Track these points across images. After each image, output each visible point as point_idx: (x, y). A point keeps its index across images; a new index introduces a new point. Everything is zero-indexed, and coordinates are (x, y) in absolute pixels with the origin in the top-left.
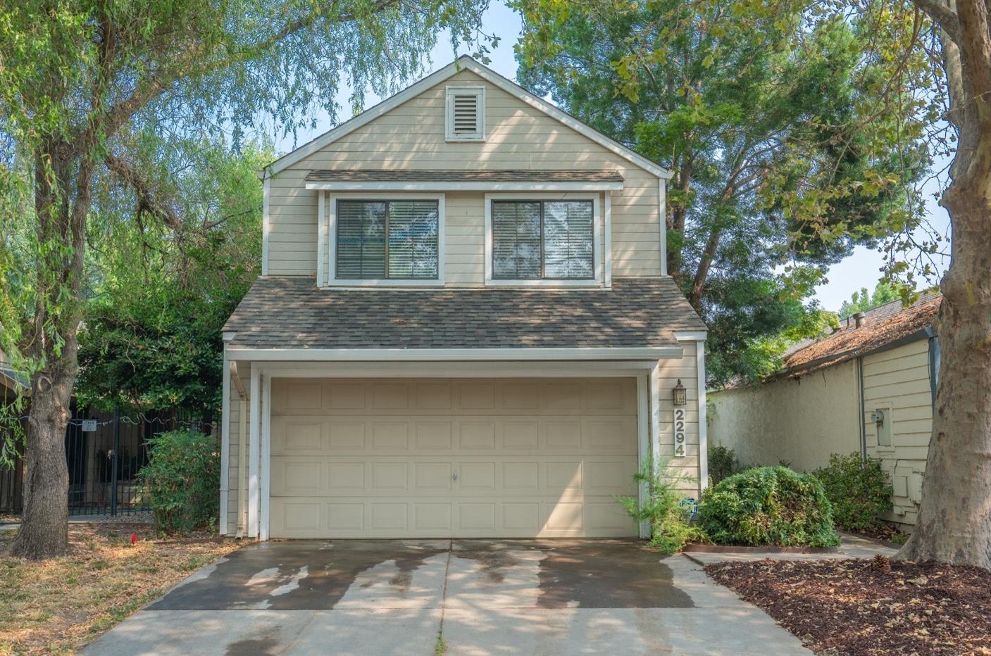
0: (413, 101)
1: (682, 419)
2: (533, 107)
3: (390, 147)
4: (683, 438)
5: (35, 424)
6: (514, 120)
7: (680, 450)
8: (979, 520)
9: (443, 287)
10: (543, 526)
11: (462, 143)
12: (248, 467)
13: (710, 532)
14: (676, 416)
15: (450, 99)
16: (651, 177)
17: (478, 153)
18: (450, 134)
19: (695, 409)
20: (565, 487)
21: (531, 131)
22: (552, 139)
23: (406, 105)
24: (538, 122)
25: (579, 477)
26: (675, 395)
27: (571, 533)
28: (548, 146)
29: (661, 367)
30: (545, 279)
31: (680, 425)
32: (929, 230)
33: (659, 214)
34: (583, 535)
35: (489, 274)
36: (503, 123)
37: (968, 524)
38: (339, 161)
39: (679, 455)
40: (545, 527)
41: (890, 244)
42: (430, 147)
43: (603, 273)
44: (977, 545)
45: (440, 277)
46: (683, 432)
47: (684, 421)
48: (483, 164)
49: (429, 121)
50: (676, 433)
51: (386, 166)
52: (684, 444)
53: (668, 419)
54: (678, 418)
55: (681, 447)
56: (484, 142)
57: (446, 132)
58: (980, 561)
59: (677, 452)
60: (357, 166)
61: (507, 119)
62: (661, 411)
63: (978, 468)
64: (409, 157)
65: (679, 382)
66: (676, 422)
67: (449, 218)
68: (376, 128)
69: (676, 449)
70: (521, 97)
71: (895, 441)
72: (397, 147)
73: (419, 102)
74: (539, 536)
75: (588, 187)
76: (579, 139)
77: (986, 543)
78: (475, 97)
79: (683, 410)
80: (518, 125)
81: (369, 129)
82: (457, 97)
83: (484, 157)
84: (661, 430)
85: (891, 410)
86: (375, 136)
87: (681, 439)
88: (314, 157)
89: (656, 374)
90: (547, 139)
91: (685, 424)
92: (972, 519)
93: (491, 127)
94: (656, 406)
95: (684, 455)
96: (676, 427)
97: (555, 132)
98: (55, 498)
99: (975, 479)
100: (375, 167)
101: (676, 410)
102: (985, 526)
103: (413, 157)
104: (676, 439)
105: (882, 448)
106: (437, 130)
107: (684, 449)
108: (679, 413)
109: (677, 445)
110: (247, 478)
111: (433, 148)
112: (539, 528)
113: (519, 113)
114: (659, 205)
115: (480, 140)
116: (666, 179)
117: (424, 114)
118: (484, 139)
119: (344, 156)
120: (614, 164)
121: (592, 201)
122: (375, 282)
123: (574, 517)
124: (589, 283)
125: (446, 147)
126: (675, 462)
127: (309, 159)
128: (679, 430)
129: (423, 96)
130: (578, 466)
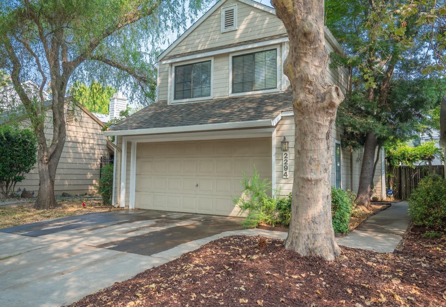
0: (209, 18)
2: (258, 9)
3: (201, 40)
4: (287, 168)
6: (250, 17)
7: (286, 175)
8: (303, 221)
9: (212, 99)
10: (232, 210)
11: (228, 32)
12: (121, 179)
14: (284, 156)
15: (223, 13)
17: (235, 35)
18: (223, 30)
19: (294, 152)
21: (257, 20)
22: (266, 22)
23: (207, 20)
24: (260, 15)
26: (283, 145)
28: (264, 26)
29: (278, 131)
30: (254, 90)
31: (286, 161)
35: (230, 91)
36: (246, 19)
37: (298, 224)
38: (183, 49)
39: (285, 177)
42: (215, 37)
43: (281, 85)
44: (301, 238)
45: (211, 95)
46: (287, 165)
47: (288, 159)
48: (237, 40)
49: (216, 25)
50: (284, 165)
51: (199, 49)
52: (288, 171)
53: (280, 158)
54: (285, 158)
55: (286, 173)
56: (237, 30)
57: (221, 29)
58: (299, 249)
59: (284, 175)
60: (189, 50)
61: (247, 17)
62: (277, 154)
63: (303, 187)
64: (208, 43)
65: (285, 138)
66: (284, 159)
67: (215, 68)
68: (196, 33)
69: (284, 174)
70: (252, 5)
72: (203, 40)
73: (212, 18)
74: (230, 215)
75: (272, 42)
77: (306, 237)
78: (233, 10)
79: (288, 153)
80: (252, 19)
81: (193, 34)
82: (226, 12)
83: (237, 37)
84: (276, 164)
86: (195, 36)
87: (286, 169)
88: (174, 50)
89: (274, 134)
90: (264, 23)
91: (288, 160)
92: (300, 220)
93: (240, 22)
94: (274, 151)
95: (288, 177)
96: (284, 162)
97: (268, 18)
99: (301, 194)
100: (195, 50)
101: (284, 153)
102: (307, 226)
103: (209, 43)
104: (284, 169)
106: (218, 29)
107: (288, 174)
108: (286, 155)
109: (284, 172)
110: (120, 184)
111: (217, 37)
112: (230, 211)
113: (252, 12)
115: (235, 29)
117: (214, 22)
118: (237, 28)
119: (184, 47)
121: (276, 49)
122: (187, 100)
124: (274, 90)
125: (222, 36)
126: (283, 181)
127: (173, 51)
128: (285, 164)
129: (213, 14)
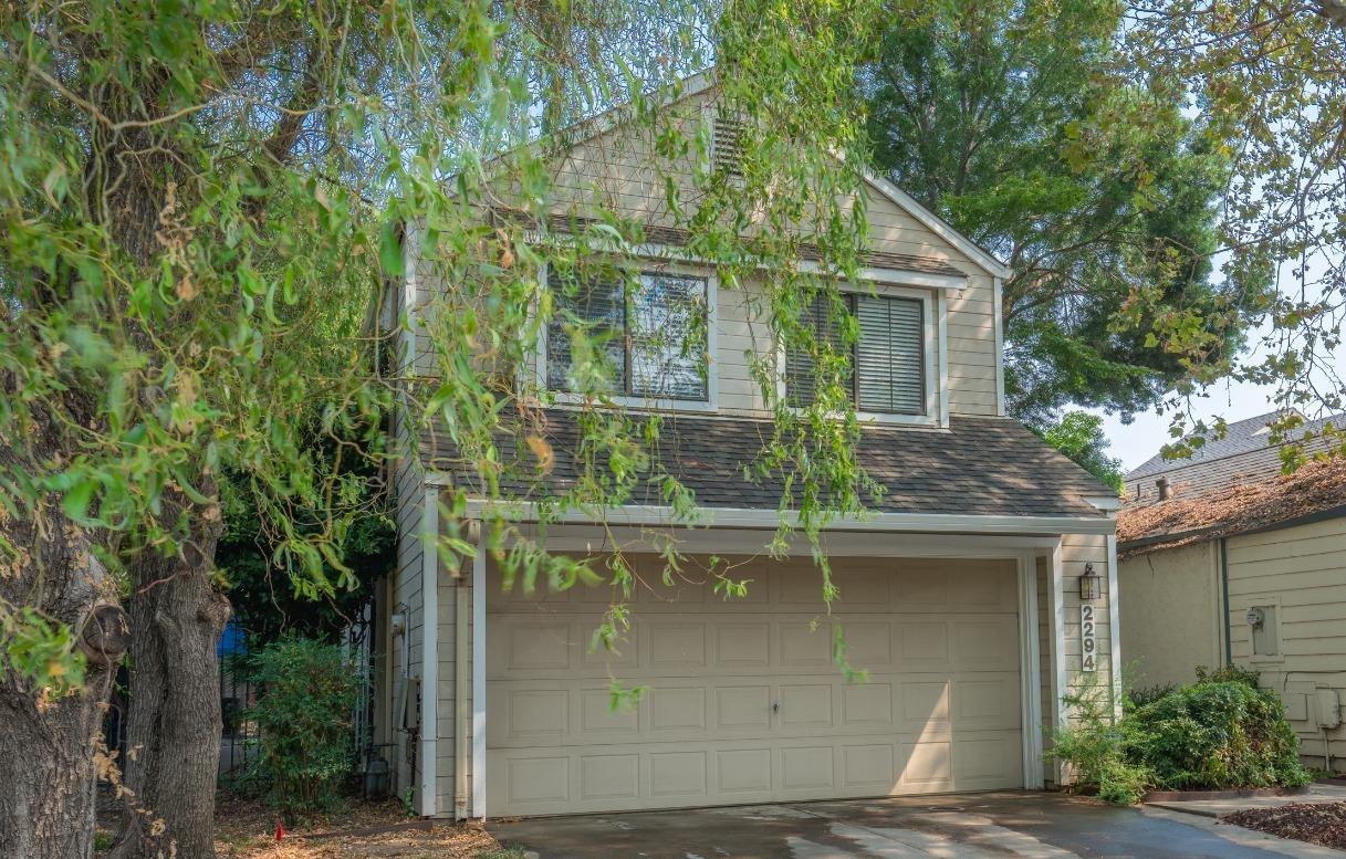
1: (1091, 619)
4: (1092, 647)
5: (171, 624)
7: (1089, 663)
9: (715, 415)
10: (898, 778)
12: (471, 700)
13: (1166, 773)
14: (1084, 615)
15: (707, 123)
16: (982, 273)
19: (1105, 605)
20: (927, 719)
25: (943, 704)
26: (1083, 584)
27: (933, 786)
28: (846, 212)
29: (1064, 546)
30: (860, 410)
31: (1088, 628)
32: (1334, 379)
33: (994, 328)
34: (952, 788)
35: (782, 397)
39: (1087, 669)
40: (902, 778)
41: (1284, 393)
43: (938, 407)
45: (711, 398)
46: (1093, 638)
47: (1093, 622)
50: (1084, 638)
52: (1093, 654)
53: (1074, 619)
54: (1086, 618)
55: (1090, 658)
59: (1086, 665)
60: (563, 210)
62: (1066, 607)
64: (645, 205)
65: (1088, 567)
66: (1084, 623)
67: (724, 310)
68: (592, 152)
69: (1084, 661)
71: (1284, 648)
74: (894, 793)
75: (918, 280)
76: (889, 208)
78: (741, 124)
79: (1091, 607)
81: (581, 153)
82: (716, 121)
84: (1066, 634)
85: (1278, 608)
87: (1090, 648)
89: (1058, 556)
91: (1094, 626)
94: (1059, 603)
95: (1094, 669)
96: (1084, 631)
98: (206, 761)
101: (1083, 607)
103: (652, 206)
104: (1084, 648)
105: (1259, 658)
107: (1094, 661)
108: (1087, 612)
109: (1085, 656)
110: (471, 718)
112: (894, 782)
114: (994, 315)
116: (1002, 279)
120: (933, 250)
121: (921, 302)
123: (937, 763)
124: (917, 420)
126: (1082, 679)
128: (1087, 634)
130: (944, 687)
